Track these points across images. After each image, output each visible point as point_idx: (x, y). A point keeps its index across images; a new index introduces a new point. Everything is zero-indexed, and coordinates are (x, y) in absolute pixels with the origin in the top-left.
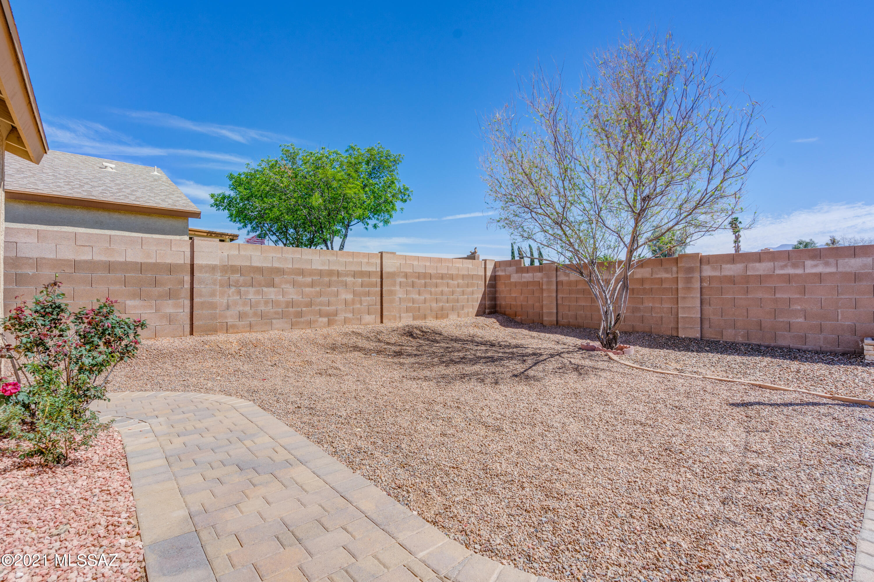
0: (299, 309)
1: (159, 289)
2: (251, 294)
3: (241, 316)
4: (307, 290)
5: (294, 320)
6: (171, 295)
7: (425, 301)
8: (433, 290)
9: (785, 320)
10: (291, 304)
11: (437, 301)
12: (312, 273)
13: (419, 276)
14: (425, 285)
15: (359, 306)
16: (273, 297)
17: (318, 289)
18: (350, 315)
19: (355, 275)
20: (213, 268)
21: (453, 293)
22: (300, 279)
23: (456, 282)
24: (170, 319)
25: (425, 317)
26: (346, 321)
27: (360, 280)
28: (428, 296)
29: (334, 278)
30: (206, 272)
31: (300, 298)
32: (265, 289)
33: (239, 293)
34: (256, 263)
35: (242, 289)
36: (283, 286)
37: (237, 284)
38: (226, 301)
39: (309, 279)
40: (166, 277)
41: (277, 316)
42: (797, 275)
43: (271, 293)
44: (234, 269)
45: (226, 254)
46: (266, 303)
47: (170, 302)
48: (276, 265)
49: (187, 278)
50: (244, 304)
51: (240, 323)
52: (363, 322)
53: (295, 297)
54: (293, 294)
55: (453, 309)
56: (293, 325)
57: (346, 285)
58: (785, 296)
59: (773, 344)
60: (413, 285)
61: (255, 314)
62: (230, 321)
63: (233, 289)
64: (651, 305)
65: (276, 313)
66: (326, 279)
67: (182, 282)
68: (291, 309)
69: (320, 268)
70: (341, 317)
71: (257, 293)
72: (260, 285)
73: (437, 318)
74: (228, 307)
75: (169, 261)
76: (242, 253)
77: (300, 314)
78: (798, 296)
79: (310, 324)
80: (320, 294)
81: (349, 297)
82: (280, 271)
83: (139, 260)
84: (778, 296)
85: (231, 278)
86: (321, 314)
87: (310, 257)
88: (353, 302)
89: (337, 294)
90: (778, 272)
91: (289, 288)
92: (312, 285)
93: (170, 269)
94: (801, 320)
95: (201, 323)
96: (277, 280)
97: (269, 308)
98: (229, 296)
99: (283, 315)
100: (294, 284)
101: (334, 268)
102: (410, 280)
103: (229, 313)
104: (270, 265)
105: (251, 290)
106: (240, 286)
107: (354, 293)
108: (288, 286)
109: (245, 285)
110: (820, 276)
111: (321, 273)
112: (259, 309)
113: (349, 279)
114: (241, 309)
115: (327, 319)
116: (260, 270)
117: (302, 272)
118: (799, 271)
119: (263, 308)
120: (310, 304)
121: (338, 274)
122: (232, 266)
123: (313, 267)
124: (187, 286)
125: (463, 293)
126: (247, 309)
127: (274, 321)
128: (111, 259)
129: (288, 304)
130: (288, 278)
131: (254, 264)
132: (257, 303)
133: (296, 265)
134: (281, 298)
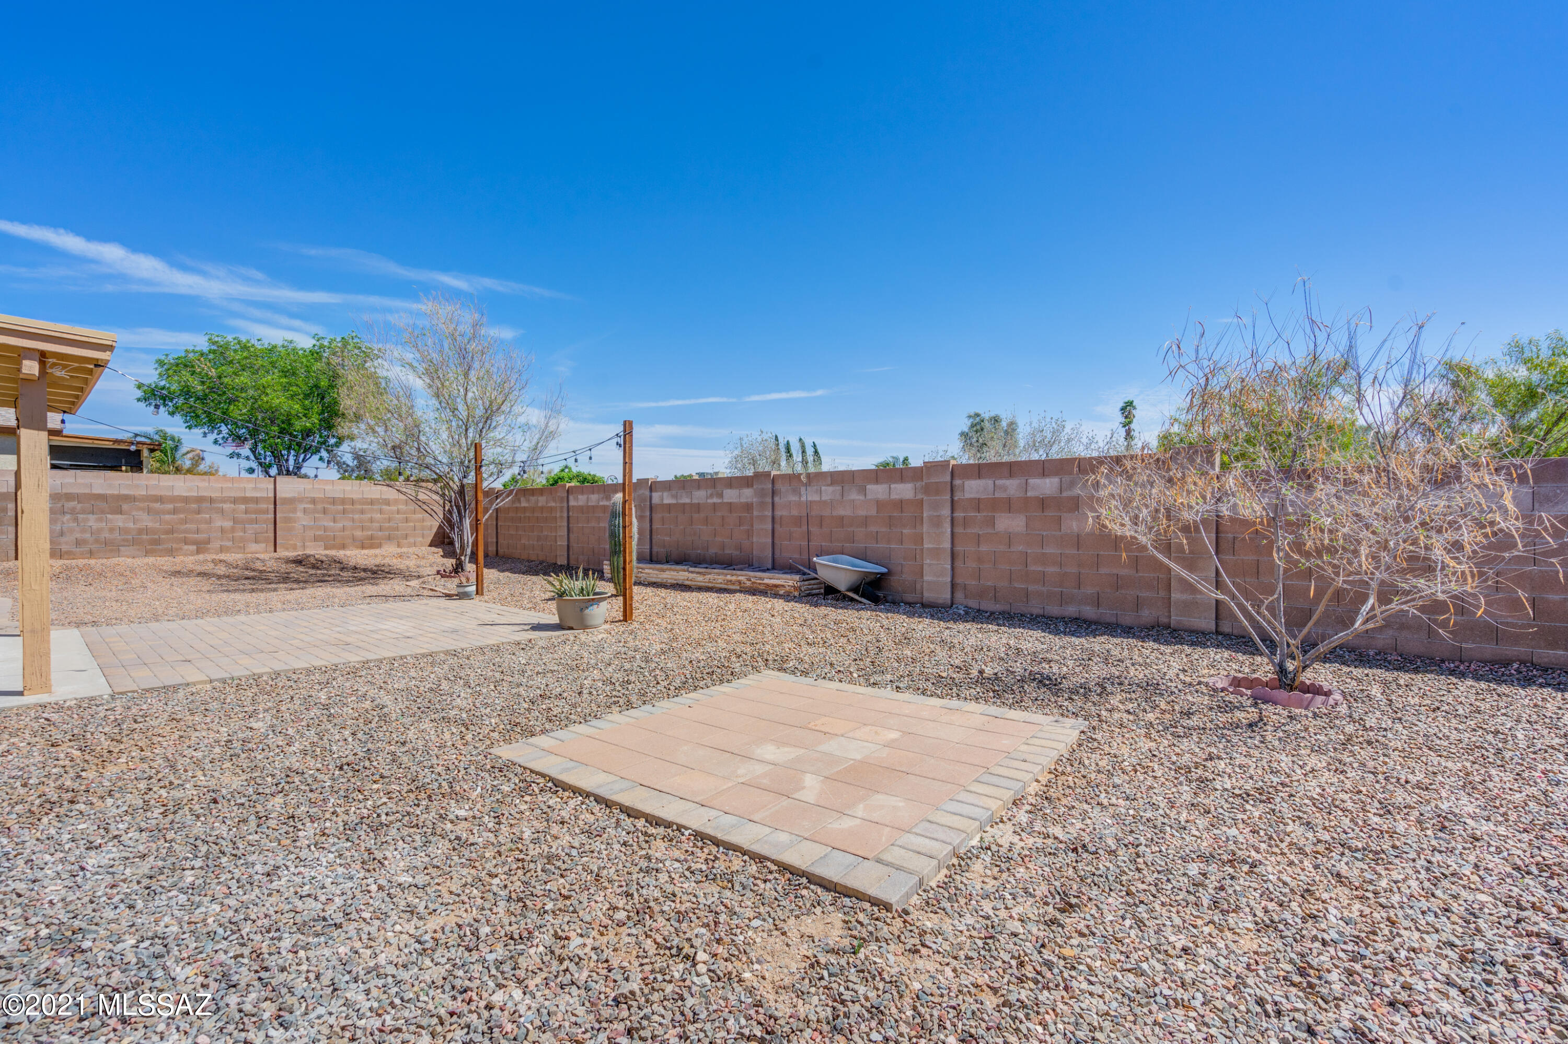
0: (156, 537)
2: (92, 521)
3: (79, 543)
4: (167, 517)
5: (148, 547)
7: (344, 529)
8: (356, 516)
10: (147, 531)
11: (363, 529)
12: (173, 499)
13: (334, 501)
14: (344, 512)
15: (241, 534)
16: (121, 524)
17: (182, 516)
18: (229, 544)
19: (235, 501)
21: (390, 520)
22: (157, 505)
23: (394, 508)
25: (343, 547)
26: (222, 550)
27: (243, 507)
28: (348, 524)
29: (205, 505)
31: (157, 525)
32: (109, 516)
33: (76, 520)
34: (98, 491)
35: (81, 516)
36: (134, 513)
37: (73, 512)
38: (59, 528)
39: (170, 506)
41: (126, 544)
43: (119, 521)
44: (70, 497)
45: (59, 482)
46: (111, 530)
48: (124, 492)
49: (11, 506)
50: (83, 531)
51: (78, 549)
52: (247, 550)
53: (150, 525)
54: (147, 521)
55: (389, 538)
56: (148, 553)
57: (222, 511)
60: (325, 511)
61: (97, 541)
62: (65, 548)
63: (69, 517)
65: (123, 540)
66: (194, 506)
68: (144, 537)
69: (185, 494)
70: (216, 545)
71: (100, 520)
72: (103, 512)
73: (363, 548)
74: (62, 534)
77: (157, 542)
79: (171, 552)
80: (185, 521)
81: (228, 524)
82: (129, 498)
85: (66, 506)
86: (186, 542)
87: (171, 484)
88: (233, 529)
89: (210, 521)
91: (144, 516)
92: (175, 511)
96: (125, 507)
97: (116, 535)
98: (64, 523)
99: (135, 542)
100: (149, 511)
101: (205, 494)
102: (320, 506)
103: (63, 540)
104: (116, 492)
105: (92, 517)
107: (235, 521)
108: (141, 513)
109: (84, 512)
111: (186, 500)
112: (103, 536)
113: (226, 506)
114: (79, 535)
115: (195, 547)
116: (102, 497)
117: (160, 499)
120: (172, 531)
121: (211, 500)
122: (67, 494)
123: (176, 493)
125: (407, 520)
126: (87, 536)
127: (122, 548)
129: (140, 531)
130: (141, 505)
131: (95, 491)
132: (100, 530)
133: (151, 492)
134: (131, 525)
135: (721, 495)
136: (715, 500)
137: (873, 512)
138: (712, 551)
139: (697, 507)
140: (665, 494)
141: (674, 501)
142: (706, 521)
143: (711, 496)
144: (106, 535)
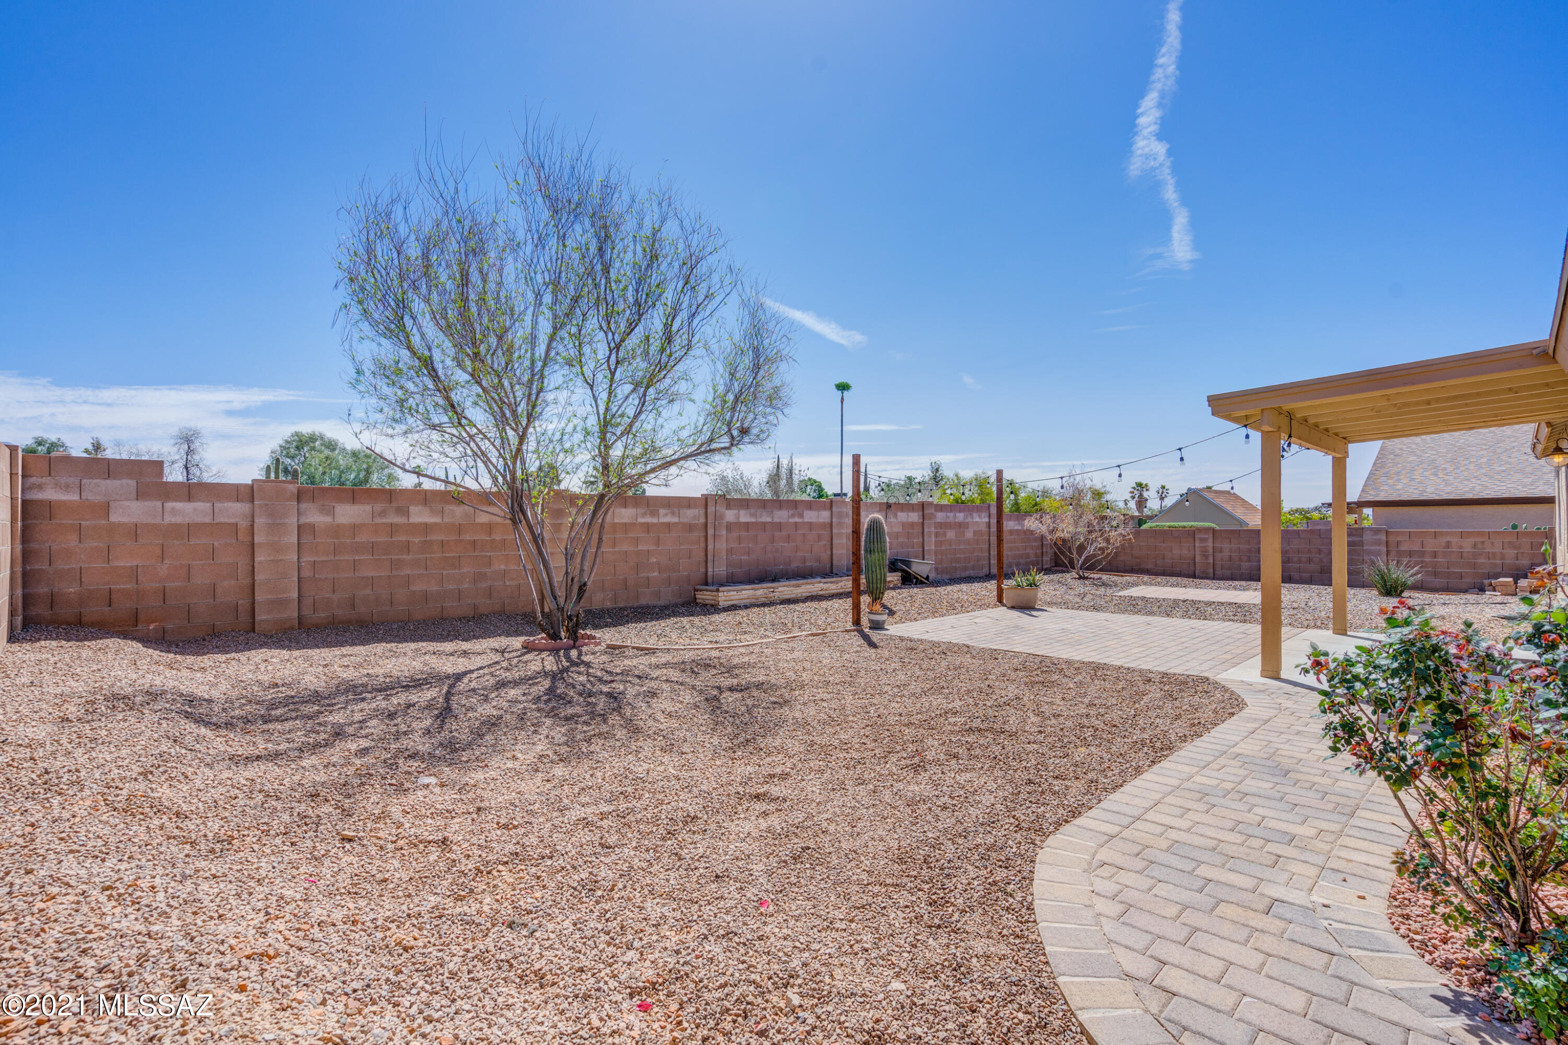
9: (645, 575)
42: (653, 524)
58: (645, 548)
59: (636, 605)
64: (503, 567)
78: (653, 548)
84: (640, 548)
90: (641, 520)
94: (656, 574)
110: (668, 525)
118: (655, 520)
135: (801, 516)
136: (797, 520)
137: (900, 530)
138: (794, 565)
139: (779, 526)
140: (742, 512)
141: (753, 520)
142: (788, 538)
143: (793, 516)
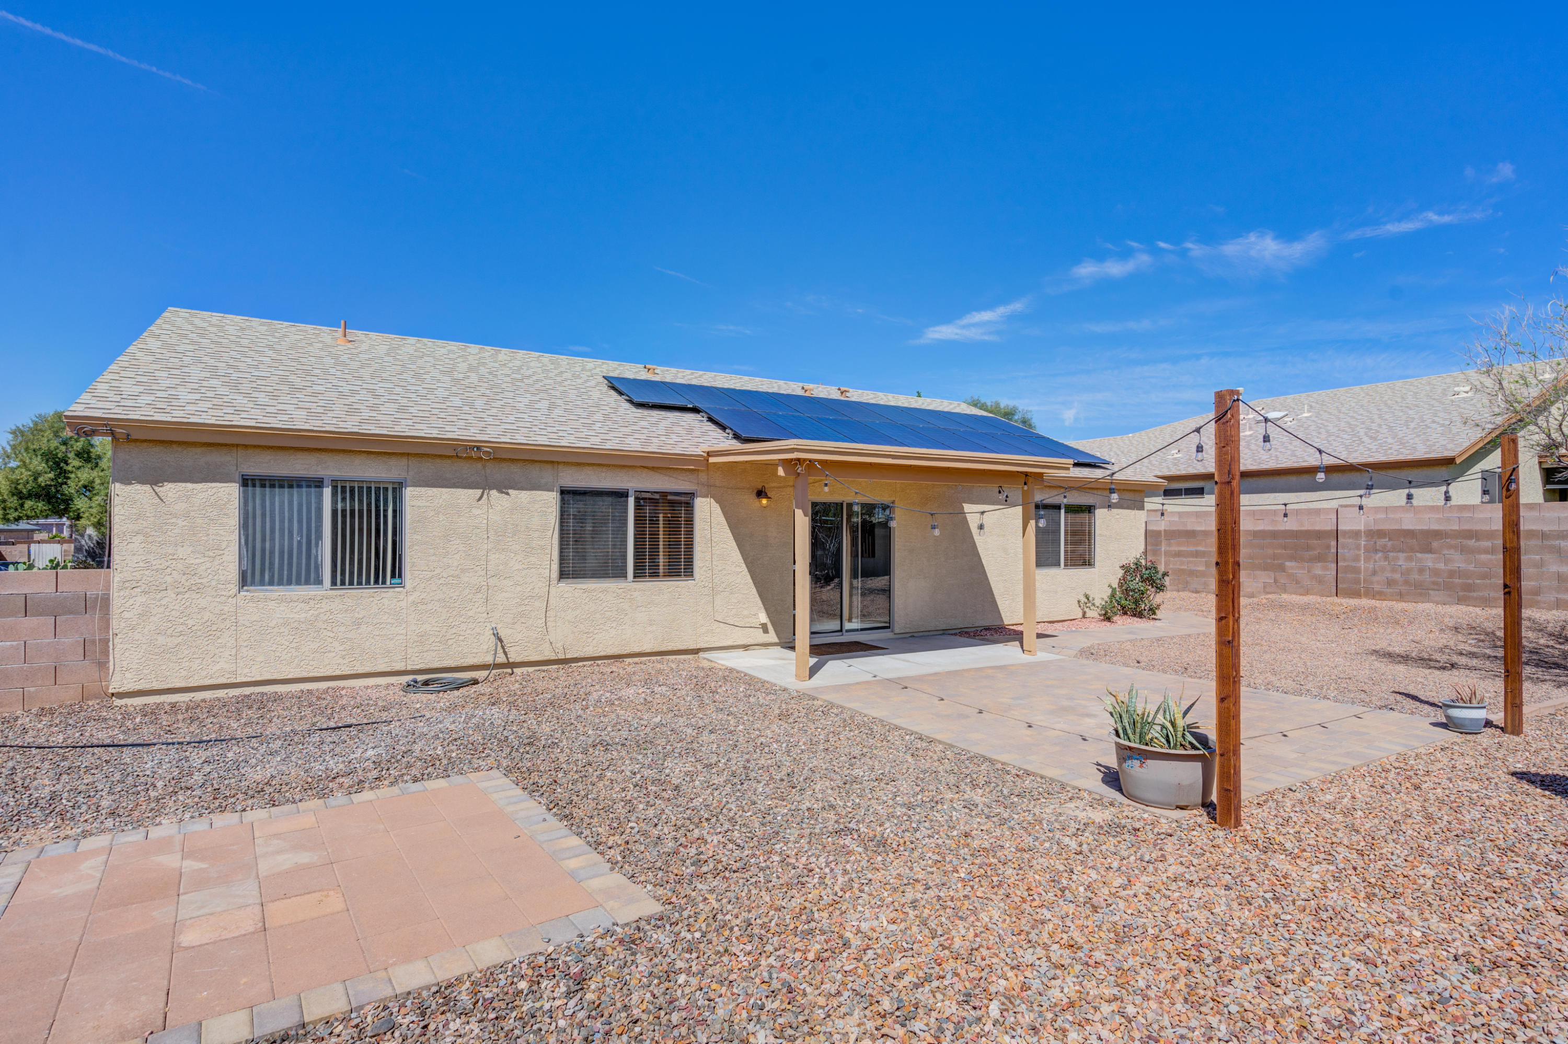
0: (1470, 581)
1: (1311, 553)
2: (1402, 560)
3: (1390, 583)
4: (1484, 557)
5: (1461, 594)
6: (1320, 558)
10: (1459, 573)
16: (1430, 564)
20: (1356, 534)
22: (1472, 543)
24: (1320, 580)
29: (1534, 542)
30: (1349, 538)
31: (1471, 567)
32: (1419, 555)
33: (1386, 558)
34: (1407, 526)
35: (1391, 554)
36: (1446, 552)
37: (1384, 550)
38: (1371, 566)
40: (1315, 542)
41: (1436, 587)
43: (1428, 560)
44: (1381, 534)
45: (1371, 518)
46: (1421, 571)
47: (1319, 564)
48: (1435, 527)
49: (1333, 543)
50: (1394, 570)
51: (1388, 590)
53: (1463, 566)
54: (1459, 562)
56: (1461, 601)
61: (1406, 582)
62: (1377, 587)
63: (1380, 555)
65: (1434, 583)
67: (1329, 547)
68: (1457, 580)
71: (1409, 559)
72: (1412, 550)
74: (1374, 573)
75: (1317, 528)
76: (1391, 516)
77: (1469, 588)
82: (1437, 534)
83: (1295, 528)
85: (1378, 543)
87: (1488, 515)
91: (1456, 555)
92: (1493, 551)
93: (1319, 535)
95: (1344, 586)
96: (1435, 544)
97: (1426, 576)
98: (1375, 561)
99: (1448, 587)
100: (1463, 550)
103: (1375, 579)
104: (1425, 528)
105: (1401, 555)
106: (1389, 551)
108: (1452, 551)
109: (1394, 549)
112: (1412, 577)
114: (1389, 575)
116: (1410, 533)
117: (1474, 535)
119: (1417, 577)
122: (1378, 531)
123: (1494, 528)
124: (1334, 550)
126: (1397, 576)
127: (1431, 592)
128: (1276, 529)
129: (1452, 574)
130: (1453, 542)
131: (1405, 527)
132: (1409, 571)
133: (1466, 527)
134: (1441, 566)
144: (1415, 576)
